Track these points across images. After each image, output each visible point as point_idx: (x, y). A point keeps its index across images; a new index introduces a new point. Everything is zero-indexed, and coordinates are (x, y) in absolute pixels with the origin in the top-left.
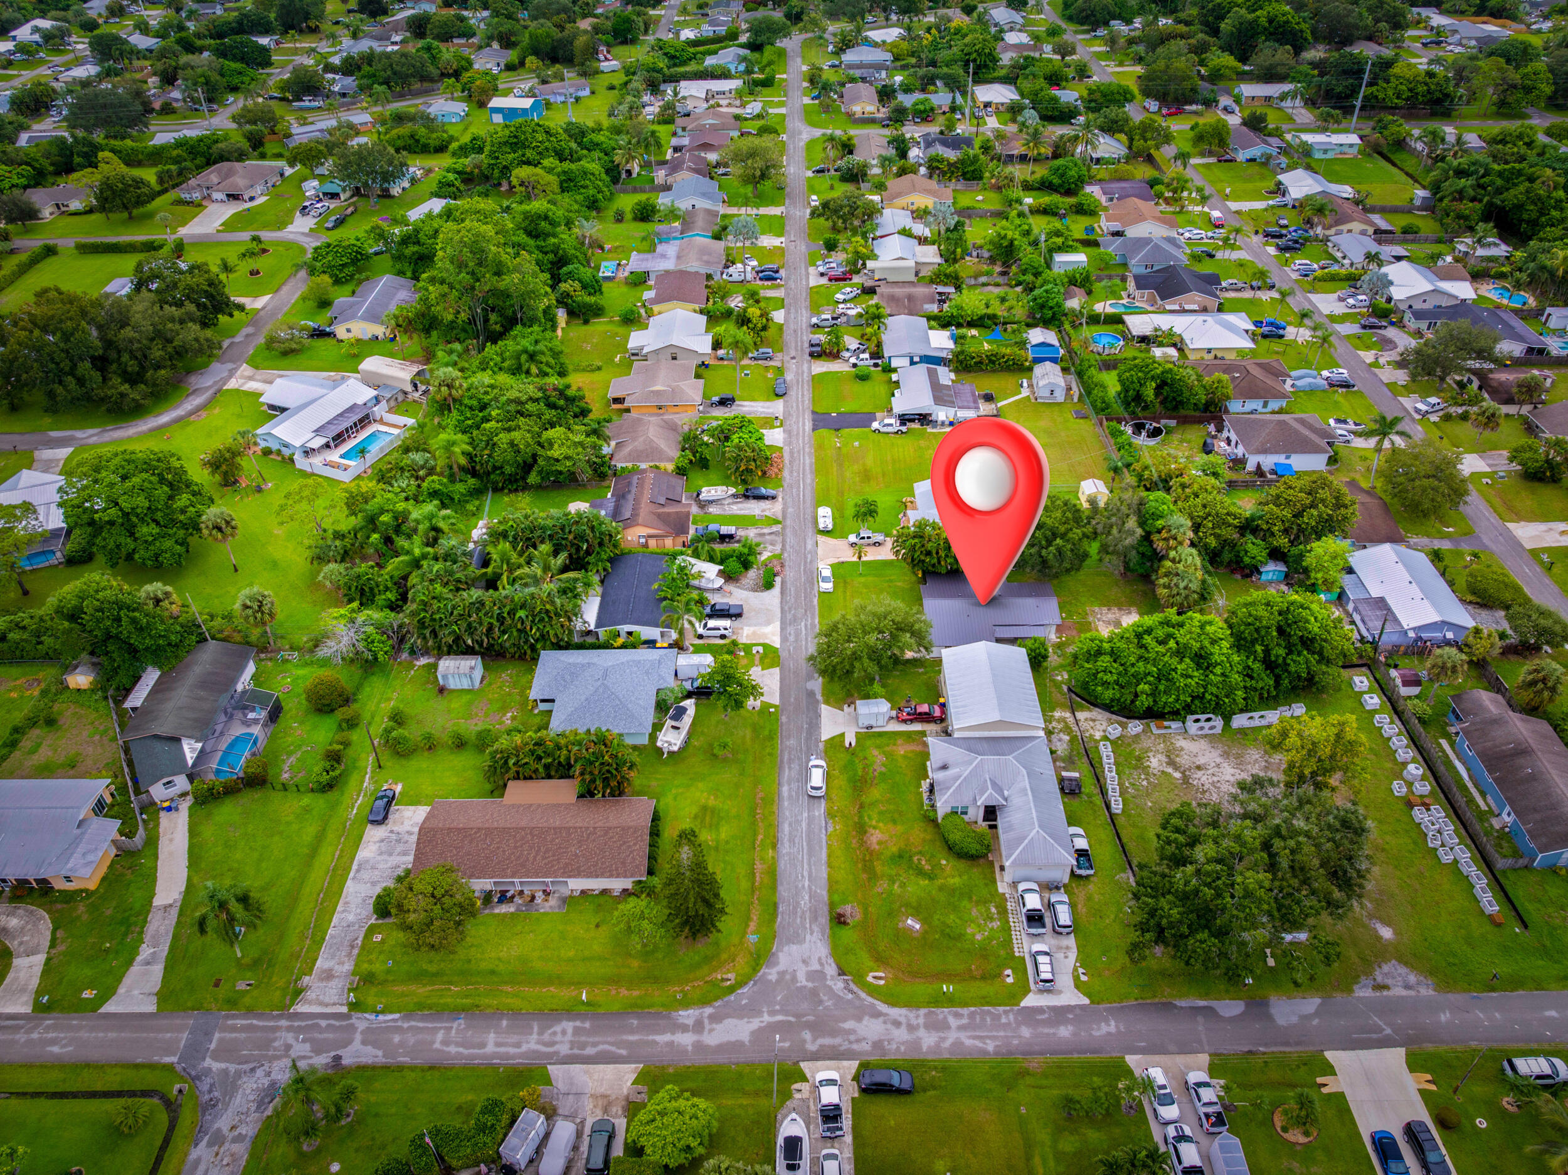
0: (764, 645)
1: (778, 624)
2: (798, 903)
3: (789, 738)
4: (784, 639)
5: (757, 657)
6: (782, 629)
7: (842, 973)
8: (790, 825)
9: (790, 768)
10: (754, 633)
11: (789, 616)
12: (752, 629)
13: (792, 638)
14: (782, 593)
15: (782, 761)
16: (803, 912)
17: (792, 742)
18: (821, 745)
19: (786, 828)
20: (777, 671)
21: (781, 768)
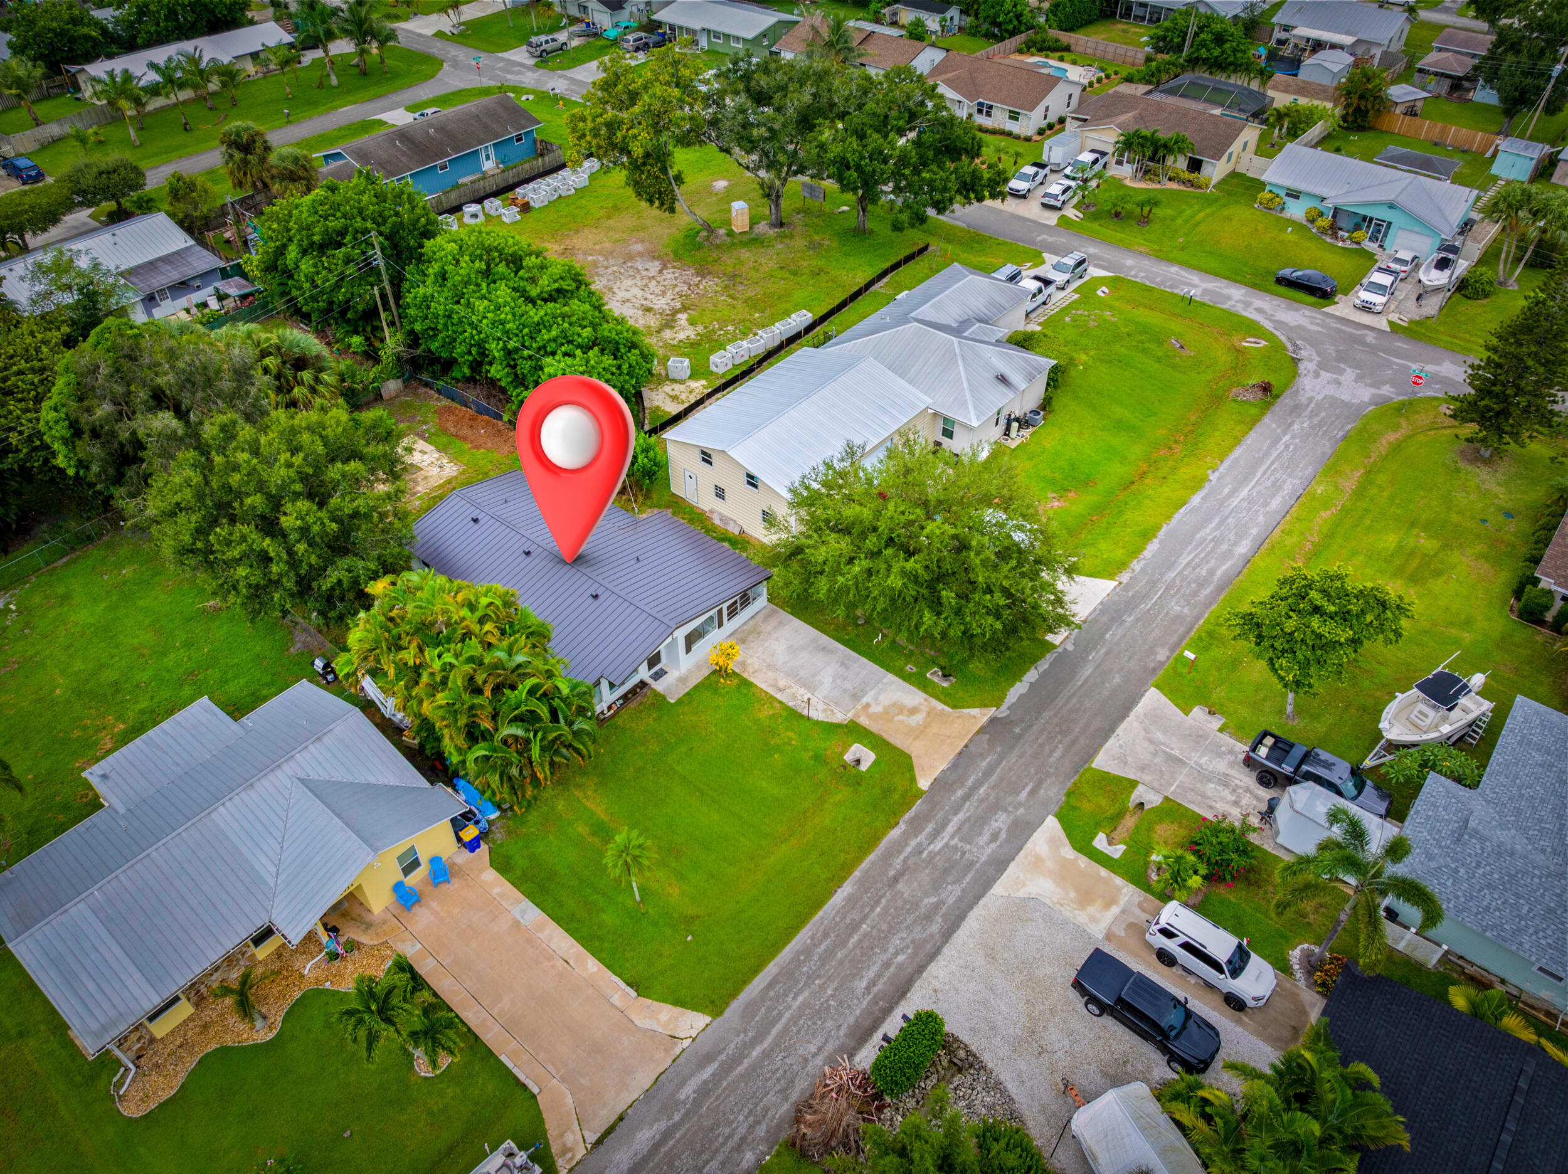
0: (1084, 847)
1: (999, 889)
2: (1313, 427)
3: (1178, 618)
4: (1022, 831)
5: (1122, 831)
6: (1000, 864)
7: (1296, 361)
8: (1266, 504)
9: (1211, 572)
10: (1085, 897)
11: (952, 893)
12: (1081, 918)
13: (1001, 821)
14: (902, 991)
15: (1220, 589)
16: (1310, 417)
17: (1176, 607)
18: (1125, 577)
19: (1275, 504)
20: (1104, 761)
21: (1227, 583)
